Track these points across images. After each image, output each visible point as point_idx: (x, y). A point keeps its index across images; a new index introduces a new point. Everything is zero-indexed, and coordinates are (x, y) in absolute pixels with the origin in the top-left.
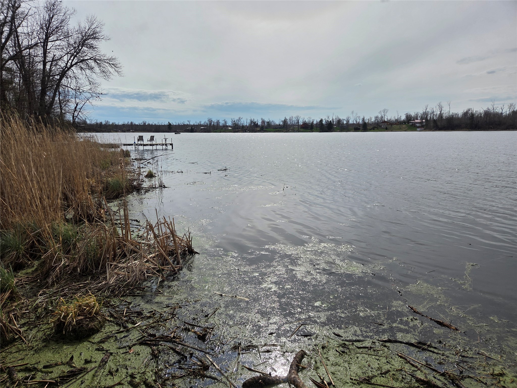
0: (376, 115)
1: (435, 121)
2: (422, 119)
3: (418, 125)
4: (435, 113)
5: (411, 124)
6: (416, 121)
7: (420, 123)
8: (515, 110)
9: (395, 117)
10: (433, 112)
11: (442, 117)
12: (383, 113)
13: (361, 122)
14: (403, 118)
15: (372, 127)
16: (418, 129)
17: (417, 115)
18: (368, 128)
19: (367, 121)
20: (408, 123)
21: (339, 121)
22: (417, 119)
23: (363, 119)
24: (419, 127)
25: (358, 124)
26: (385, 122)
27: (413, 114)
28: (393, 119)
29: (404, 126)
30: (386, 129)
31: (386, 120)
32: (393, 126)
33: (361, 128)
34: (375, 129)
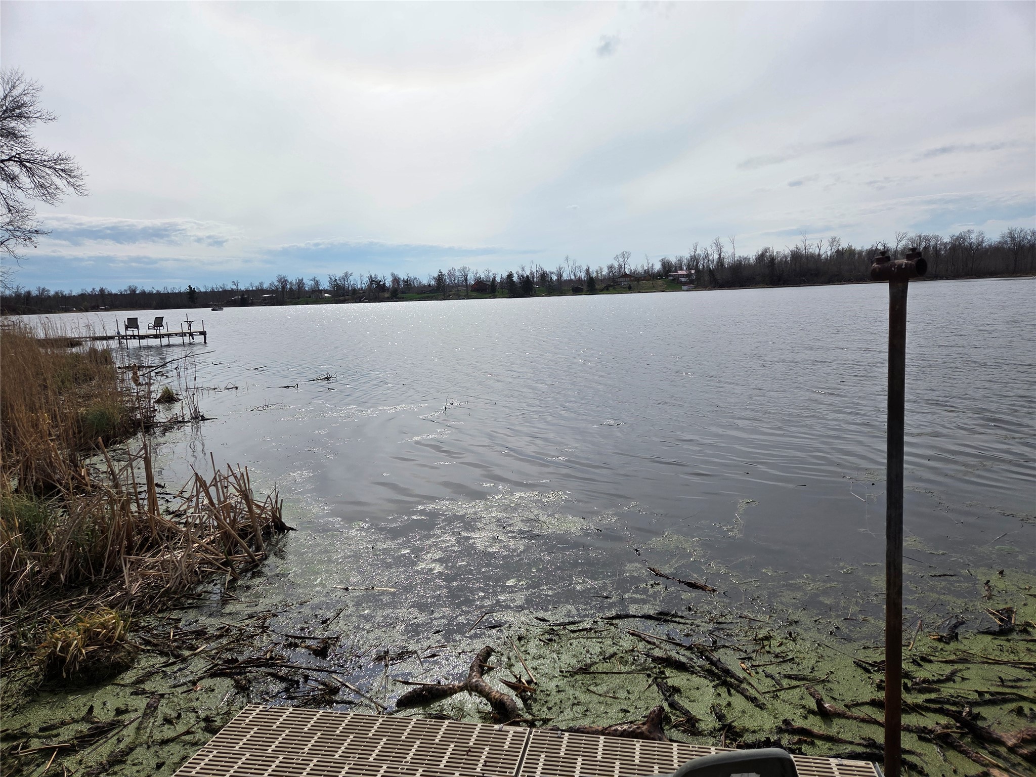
0: (610, 263)
1: (711, 272)
2: (689, 268)
3: (683, 280)
4: (711, 258)
5: (671, 278)
6: (680, 272)
7: (687, 276)
8: (840, 248)
9: (642, 266)
10: (707, 256)
11: (722, 265)
12: (621, 260)
13: (583, 276)
14: (658, 267)
15: (604, 285)
16: (685, 288)
17: (680, 261)
18: (597, 287)
19: (595, 275)
20: (667, 276)
21: (544, 276)
22: (681, 269)
23: (588, 271)
24: (685, 284)
25: (579, 280)
26: (626, 275)
27: (673, 260)
28: (640, 270)
29: (660, 282)
30: (630, 289)
31: (628, 272)
32: (641, 283)
33: (585, 288)
34: (610, 289)
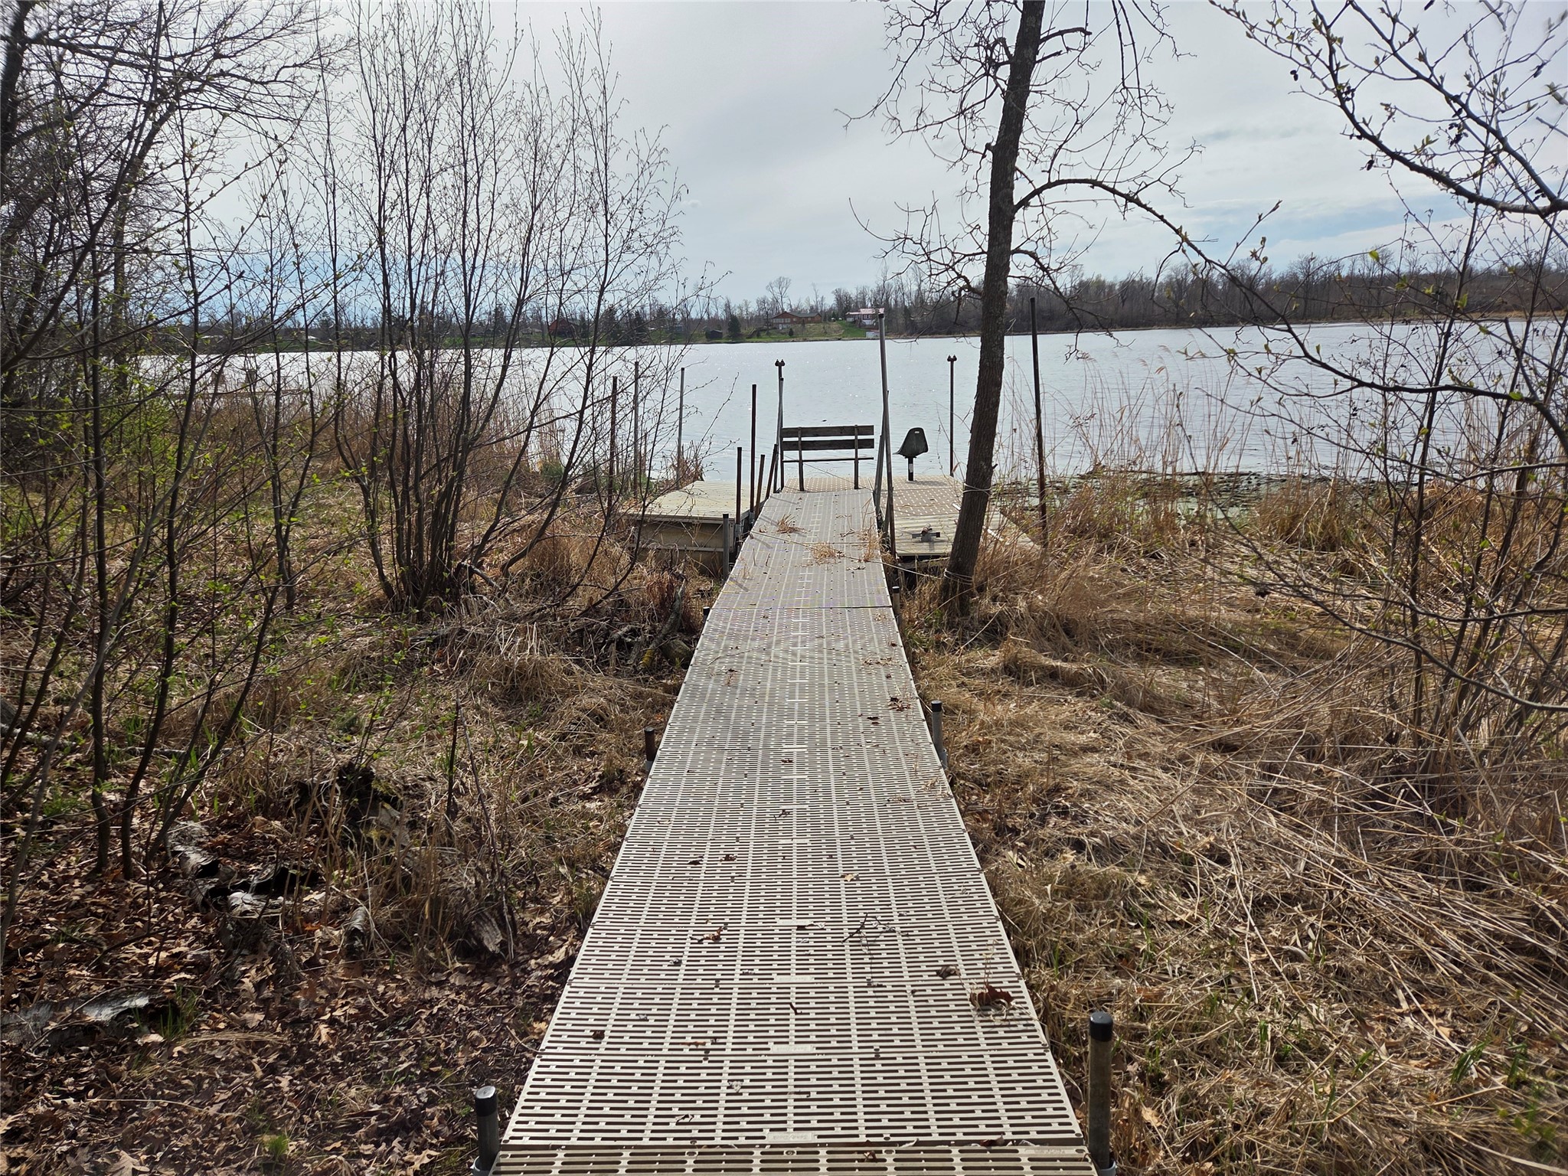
0: (761, 296)
1: (907, 311)
2: (876, 306)
3: (867, 322)
4: (906, 290)
5: (850, 320)
6: (863, 311)
7: (873, 317)
8: (1084, 279)
9: (808, 300)
10: (901, 288)
11: (922, 301)
12: (776, 290)
13: (722, 315)
14: (830, 302)
15: (752, 329)
16: (870, 334)
17: (863, 294)
18: (743, 331)
19: (737, 312)
20: (845, 317)
21: (661, 313)
22: (865, 307)
23: (728, 306)
24: (870, 328)
25: (714, 321)
26: (784, 314)
27: (853, 293)
28: (805, 306)
29: (835, 325)
30: (791, 336)
31: (787, 309)
32: (807, 326)
33: (725, 332)
34: (763, 334)
